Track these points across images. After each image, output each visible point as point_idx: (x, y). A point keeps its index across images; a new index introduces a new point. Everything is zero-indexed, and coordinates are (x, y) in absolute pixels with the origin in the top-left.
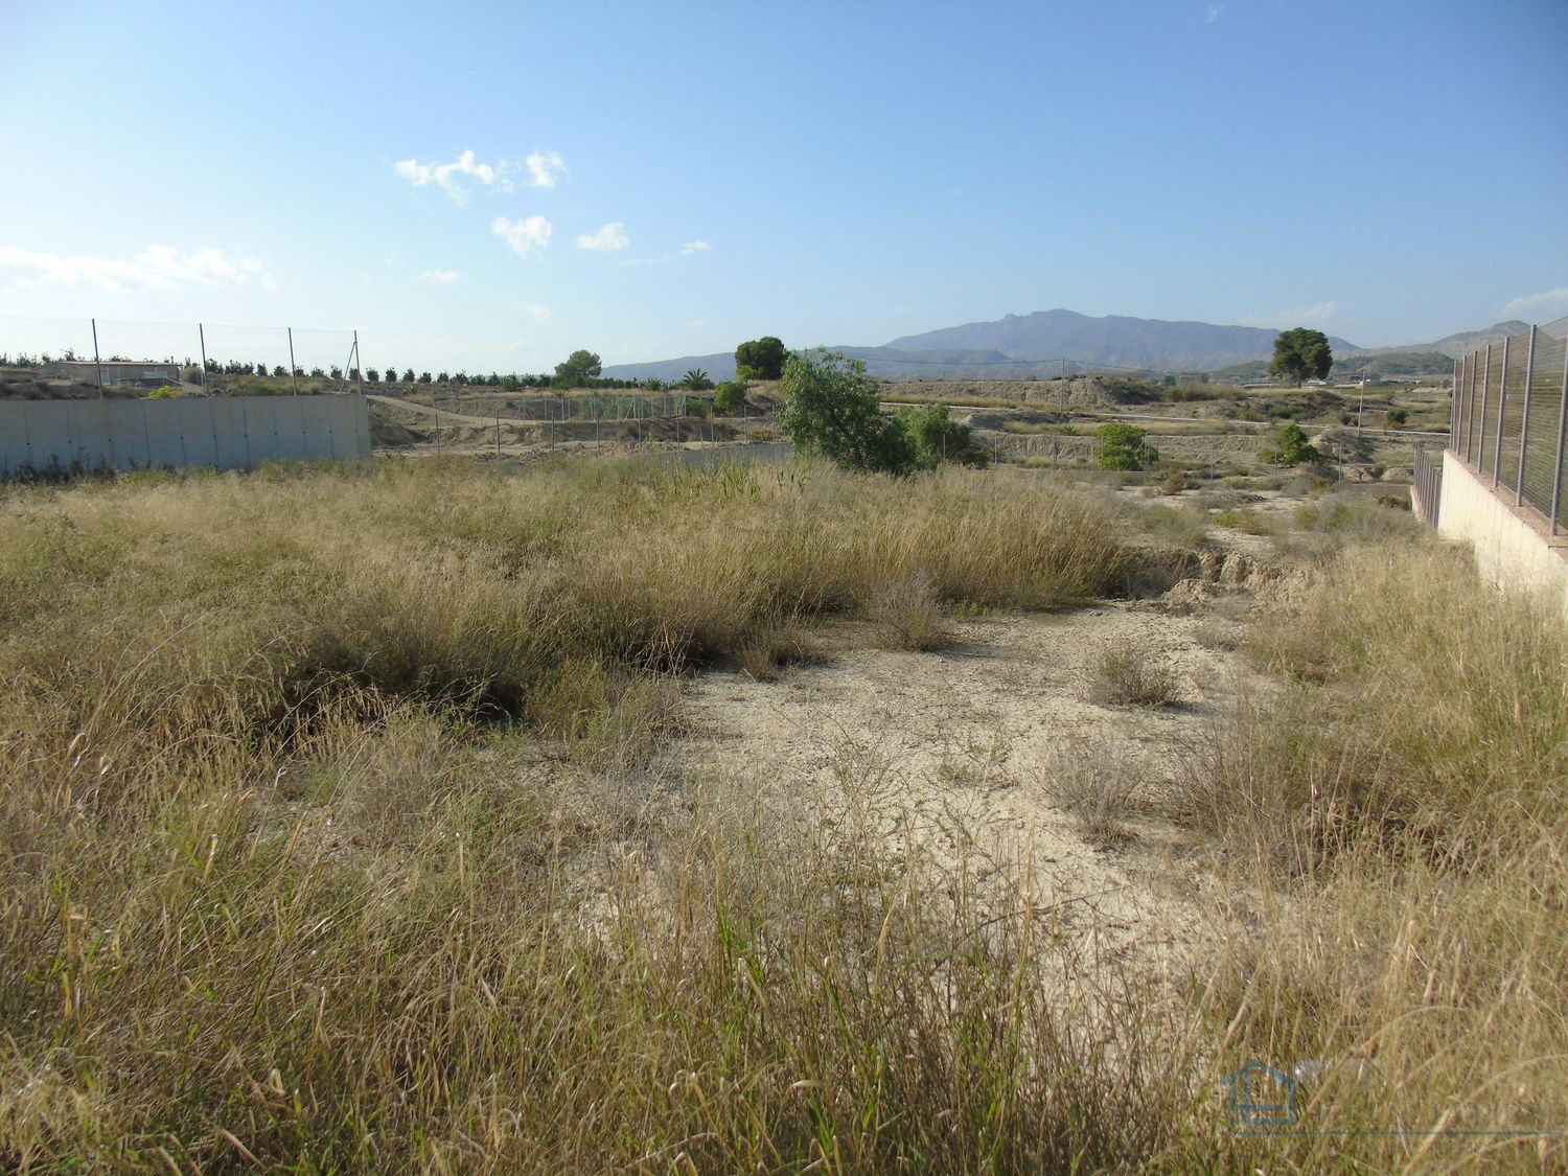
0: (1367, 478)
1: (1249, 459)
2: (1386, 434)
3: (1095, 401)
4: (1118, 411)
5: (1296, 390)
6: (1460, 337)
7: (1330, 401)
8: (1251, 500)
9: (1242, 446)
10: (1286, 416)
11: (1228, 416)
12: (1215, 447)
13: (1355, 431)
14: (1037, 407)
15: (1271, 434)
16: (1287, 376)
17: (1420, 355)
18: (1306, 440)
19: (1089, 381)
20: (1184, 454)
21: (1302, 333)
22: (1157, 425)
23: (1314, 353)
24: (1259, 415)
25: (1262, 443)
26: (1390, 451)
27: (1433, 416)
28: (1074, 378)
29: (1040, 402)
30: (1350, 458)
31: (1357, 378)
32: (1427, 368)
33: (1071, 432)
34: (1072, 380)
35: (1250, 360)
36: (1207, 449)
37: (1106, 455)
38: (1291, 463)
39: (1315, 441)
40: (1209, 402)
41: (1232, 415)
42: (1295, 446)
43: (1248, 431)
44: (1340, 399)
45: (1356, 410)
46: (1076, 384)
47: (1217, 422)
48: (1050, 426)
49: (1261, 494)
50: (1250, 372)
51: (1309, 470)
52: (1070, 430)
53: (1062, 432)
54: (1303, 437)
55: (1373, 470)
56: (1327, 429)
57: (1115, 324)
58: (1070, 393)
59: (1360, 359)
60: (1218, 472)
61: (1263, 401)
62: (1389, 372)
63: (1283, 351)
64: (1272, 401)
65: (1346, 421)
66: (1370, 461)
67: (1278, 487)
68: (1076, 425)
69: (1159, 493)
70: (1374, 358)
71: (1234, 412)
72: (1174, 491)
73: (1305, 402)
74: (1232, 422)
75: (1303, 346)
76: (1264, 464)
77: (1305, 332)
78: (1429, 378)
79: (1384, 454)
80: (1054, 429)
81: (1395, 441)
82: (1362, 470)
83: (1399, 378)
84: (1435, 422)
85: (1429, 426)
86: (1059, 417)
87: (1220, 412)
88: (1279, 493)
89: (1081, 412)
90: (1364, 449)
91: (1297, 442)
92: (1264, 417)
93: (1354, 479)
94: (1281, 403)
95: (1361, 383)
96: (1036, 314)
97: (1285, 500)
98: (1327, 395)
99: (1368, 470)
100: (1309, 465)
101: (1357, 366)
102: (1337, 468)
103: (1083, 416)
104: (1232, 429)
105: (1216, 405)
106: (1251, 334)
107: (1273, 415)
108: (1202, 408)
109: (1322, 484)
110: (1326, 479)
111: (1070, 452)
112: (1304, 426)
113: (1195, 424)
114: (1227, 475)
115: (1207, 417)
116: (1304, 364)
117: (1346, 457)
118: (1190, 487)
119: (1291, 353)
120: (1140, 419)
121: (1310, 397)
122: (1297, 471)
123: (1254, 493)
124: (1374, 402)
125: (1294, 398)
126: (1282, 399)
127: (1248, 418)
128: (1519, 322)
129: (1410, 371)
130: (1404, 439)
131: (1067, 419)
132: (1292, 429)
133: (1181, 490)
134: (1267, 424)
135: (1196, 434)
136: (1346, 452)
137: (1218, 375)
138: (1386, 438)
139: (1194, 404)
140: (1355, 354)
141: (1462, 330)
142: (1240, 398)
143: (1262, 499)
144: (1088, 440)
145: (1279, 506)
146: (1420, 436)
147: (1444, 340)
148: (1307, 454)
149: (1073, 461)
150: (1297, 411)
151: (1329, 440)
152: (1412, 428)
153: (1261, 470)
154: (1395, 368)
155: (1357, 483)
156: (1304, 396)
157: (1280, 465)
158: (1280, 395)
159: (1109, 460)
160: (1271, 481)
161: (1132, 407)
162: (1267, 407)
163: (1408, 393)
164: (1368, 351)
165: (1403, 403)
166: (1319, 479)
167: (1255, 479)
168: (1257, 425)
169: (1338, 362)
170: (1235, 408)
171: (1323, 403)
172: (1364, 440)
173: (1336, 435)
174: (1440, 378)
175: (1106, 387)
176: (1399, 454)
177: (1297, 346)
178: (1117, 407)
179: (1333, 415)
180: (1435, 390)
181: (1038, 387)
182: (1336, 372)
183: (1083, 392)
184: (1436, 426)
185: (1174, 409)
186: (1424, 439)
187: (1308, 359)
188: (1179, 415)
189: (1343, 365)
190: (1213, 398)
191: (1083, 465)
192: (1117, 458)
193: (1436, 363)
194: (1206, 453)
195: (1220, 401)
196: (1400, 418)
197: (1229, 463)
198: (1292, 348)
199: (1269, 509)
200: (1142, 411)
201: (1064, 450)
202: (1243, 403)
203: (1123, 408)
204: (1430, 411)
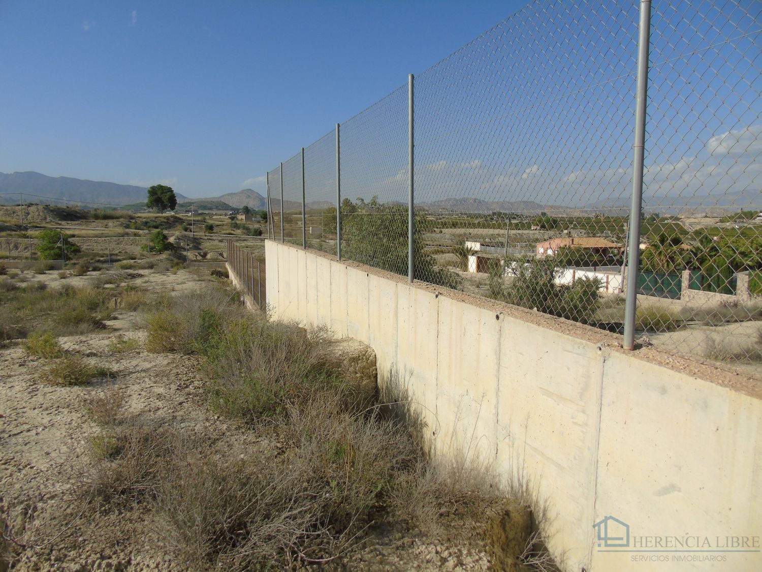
0: (199, 258)
1: (137, 250)
2: (205, 236)
3: (45, 218)
4: (60, 224)
5: (160, 215)
6: (229, 195)
7: (178, 220)
8: (133, 276)
9: (134, 243)
10: (156, 227)
11: (125, 227)
12: (118, 244)
13: (191, 234)
14: (6, 222)
15: (148, 236)
16: (155, 209)
17: (214, 202)
18: (167, 239)
19: (40, 207)
20: (100, 248)
21: (161, 187)
22: (83, 232)
23: (168, 197)
24: (142, 227)
25: (144, 241)
26: (208, 244)
27: (224, 227)
28: (30, 205)
29: (8, 219)
30: (190, 248)
31: (188, 211)
32: (217, 208)
33: (25, 237)
34: (29, 206)
35: (138, 202)
36: (113, 245)
37: (46, 250)
38: (160, 252)
39: (172, 240)
40: (115, 220)
41: (128, 227)
42: (161, 242)
43: (135, 235)
44: (182, 219)
45: (190, 224)
46: (32, 209)
47: (120, 230)
48: (13, 233)
49: (141, 272)
50: (139, 207)
51: (170, 255)
52: (25, 235)
53: (20, 236)
54: (165, 237)
55: (202, 254)
56: (177, 233)
57: (64, 181)
58: (28, 214)
59: (189, 203)
60: (119, 258)
61: (144, 220)
62: (202, 209)
63: (153, 196)
64: (149, 220)
65: (186, 230)
66: (200, 249)
67: (151, 266)
68: (30, 232)
69: (71, 275)
70: (195, 203)
71: (128, 225)
72: (83, 272)
73: (165, 220)
74: (127, 230)
75: (162, 193)
76: (145, 253)
77: (162, 186)
78: (219, 212)
79: (206, 245)
80: (16, 235)
81: (210, 239)
82: (197, 254)
83: (207, 212)
84: (226, 230)
85: (224, 232)
86: (19, 227)
87: (121, 225)
88: (152, 271)
89: (35, 224)
90: (196, 244)
91: (162, 240)
92: (145, 228)
93: (193, 259)
94: (154, 221)
95: (190, 213)
96: (16, 173)
97: (156, 275)
98: (176, 218)
99: (199, 254)
100: (169, 252)
101: (187, 206)
102: (185, 253)
103: (38, 227)
104: (127, 234)
105: (119, 221)
106: (137, 189)
107: (149, 227)
108: (110, 223)
109: (177, 264)
110: (179, 261)
111: (25, 248)
112: (165, 232)
113: (106, 231)
114: (124, 259)
115: (113, 227)
116: (163, 202)
117: (188, 247)
118: (95, 269)
119: (156, 197)
120: (71, 228)
121: (167, 218)
122: (164, 256)
123: (136, 272)
124: (198, 221)
125: (160, 219)
126: (154, 219)
127: (136, 228)
128: (250, 189)
129: (210, 209)
130: (214, 238)
131: (26, 229)
132: (159, 233)
133: (86, 272)
134: (146, 231)
135: (106, 237)
136: (188, 245)
137: (123, 208)
138: (206, 238)
139: (106, 222)
140: (186, 201)
141: (230, 192)
142: (132, 218)
143: (141, 276)
144: (36, 241)
145: (152, 279)
146: (221, 237)
147: (223, 196)
148: (168, 247)
149: (28, 254)
150: (161, 225)
151: (179, 239)
152: (216, 233)
153: (144, 256)
154: (205, 208)
155: (195, 261)
156: (165, 218)
157: (154, 253)
158: (153, 217)
159: (47, 253)
160: (147, 263)
161: (69, 222)
162: (146, 223)
163: (211, 218)
164: (191, 199)
165: (210, 222)
166: (176, 260)
167: (140, 261)
168: (141, 232)
169: (179, 204)
170: (129, 223)
171: (174, 221)
172: (196, 239)
173: (182, 236)
174: (223, 212)
175: (52, 211)
176: (212, 245)
177: (159, 193)
178: (60, 222)
179: (180, 227)
180: (222, 217)
181: (7, 210)
182: (179, 208)
183: (37, 214)
184: (227, 232)
185: (95, 223)
186: (223, 238)
187: (165, 199)
188: (98, 226)
189: (182, 206)
190: (117, 218)
191: (33, 256)
192: (52, 252)
193: (221, 206)
194: (112, 247)
195: (121, 220)
196: (210, 228)
197: (126, 252)
198: (157, 194)
199: (146, 282)
200: (75, 224)
201: (21, 248)
202: (134, 221)
203: (63, 223)
204: (223, 225)
